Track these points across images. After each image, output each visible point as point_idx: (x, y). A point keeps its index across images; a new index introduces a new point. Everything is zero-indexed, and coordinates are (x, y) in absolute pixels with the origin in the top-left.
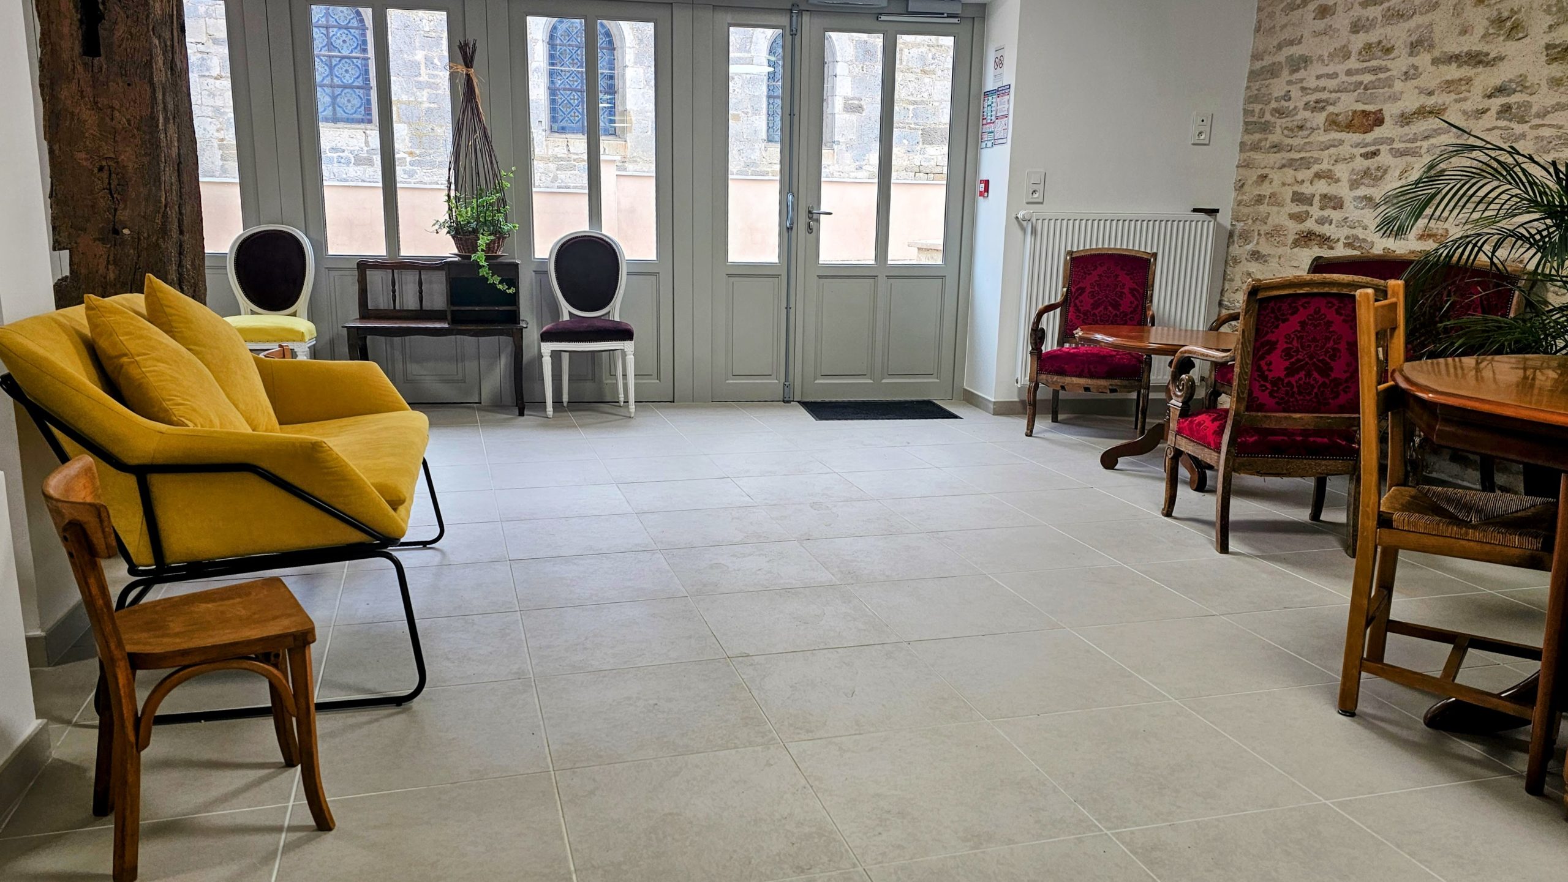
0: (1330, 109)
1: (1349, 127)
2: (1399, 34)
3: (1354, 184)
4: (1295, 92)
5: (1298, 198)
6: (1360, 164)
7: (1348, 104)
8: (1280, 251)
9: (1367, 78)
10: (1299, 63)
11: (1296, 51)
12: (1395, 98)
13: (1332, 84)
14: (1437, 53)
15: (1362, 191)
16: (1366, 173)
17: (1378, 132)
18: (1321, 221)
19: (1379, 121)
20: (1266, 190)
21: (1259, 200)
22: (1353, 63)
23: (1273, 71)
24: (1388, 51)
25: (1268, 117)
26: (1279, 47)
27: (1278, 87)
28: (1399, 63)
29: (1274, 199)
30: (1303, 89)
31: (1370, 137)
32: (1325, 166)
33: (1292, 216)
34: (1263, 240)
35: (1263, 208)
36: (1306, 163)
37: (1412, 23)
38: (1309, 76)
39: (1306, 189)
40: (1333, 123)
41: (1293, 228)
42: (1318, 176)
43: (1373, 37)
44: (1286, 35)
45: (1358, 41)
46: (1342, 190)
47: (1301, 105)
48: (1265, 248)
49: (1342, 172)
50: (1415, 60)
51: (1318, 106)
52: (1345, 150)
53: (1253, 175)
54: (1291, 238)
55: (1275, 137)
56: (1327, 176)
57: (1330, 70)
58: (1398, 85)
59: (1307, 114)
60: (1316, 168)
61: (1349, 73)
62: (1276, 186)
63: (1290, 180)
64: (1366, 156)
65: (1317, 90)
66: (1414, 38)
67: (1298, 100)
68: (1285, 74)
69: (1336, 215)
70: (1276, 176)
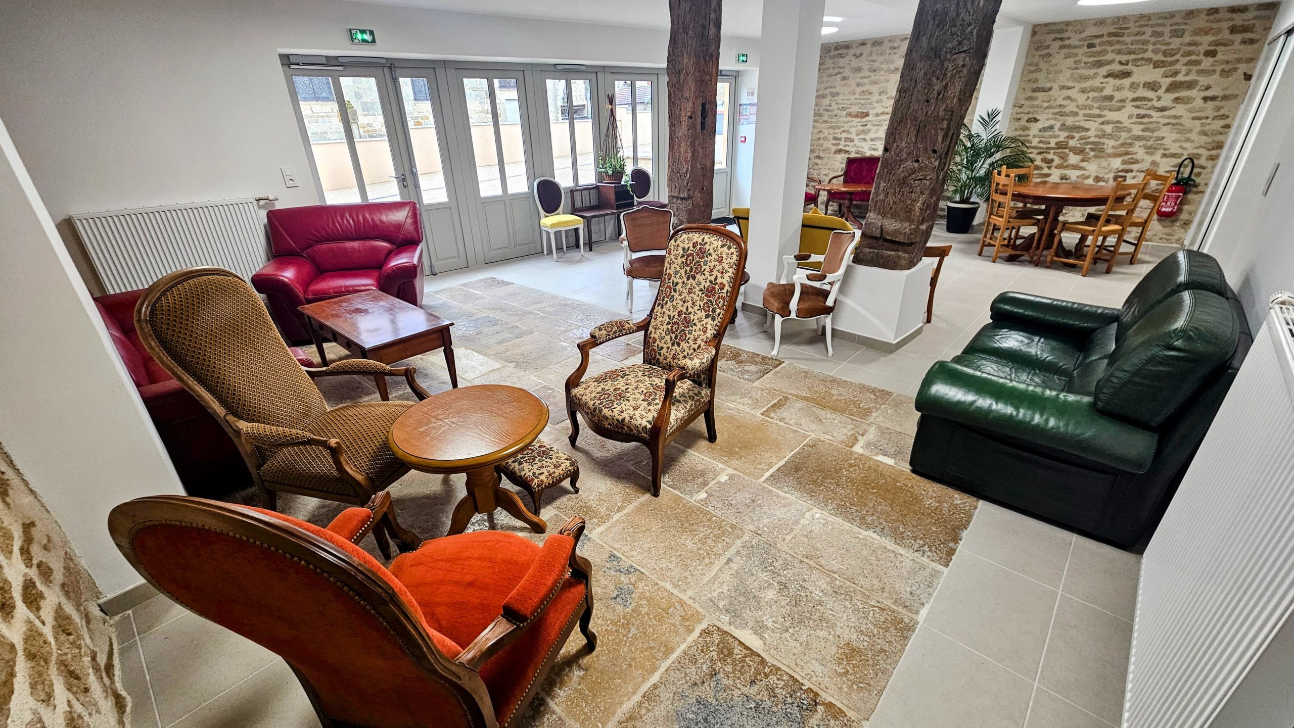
0: (848, 110)
1: (856, 116)
2: (874, 88)
3: (858, 134)
4: (833, 104)
5: (835, 138)
6: (860, 128)
7: (854, 109)
8: (829, 155)
9: (863, 102)
10: (834, 95)
11: (834, 90)
12: (874, 108)
13: (849, 102)
14: (889, 95)
15: (861, 136)
16: (863, 131)
17: (867, 119)
18: (845, 146)
19: (867, 115)
20: (821, 135)
21: (819, 139)
22: (857, 96)
23: (823, 96)
24: (870, 93)
25: (821, 111)
26: (826, 88)
27: (826, 102)
28: (875, 98)
29: (825, 139)
30: (837, 103)
31: (864, 120)
32: (846, 128)
33: (833, 144)
34: (821, 152)
35: (821, 142)
36: (839, 128)
37: (880, 85)
38: (839, 99)
39: (839, 136)
40: (850, 115)
41: (834, 148)
42: (844, 131)
43: (865, 88)
44: (829, 84)
45: (859, 89)
46: (853, 136)
47: (836, 108)
48: (822, 155)
49: (853, 130)
50: (882, 97)
51: (843, 109)
52: (854, 124)
53: (816, 131)
54: (833, 151)
55: (825, 118)
56: (848, 132)
57: (848, 98)
58: (875, 105)
59: (839, 111)
60: (843, 129)
61: (856, 99)
62: (826, 134)
63: (832, 132)
64: (863, 126)
65: (841, 104)
66: (881, 90)
67: (834, 106)
68: (829, 97)
69: (851, 144)
70: (826, 132)
